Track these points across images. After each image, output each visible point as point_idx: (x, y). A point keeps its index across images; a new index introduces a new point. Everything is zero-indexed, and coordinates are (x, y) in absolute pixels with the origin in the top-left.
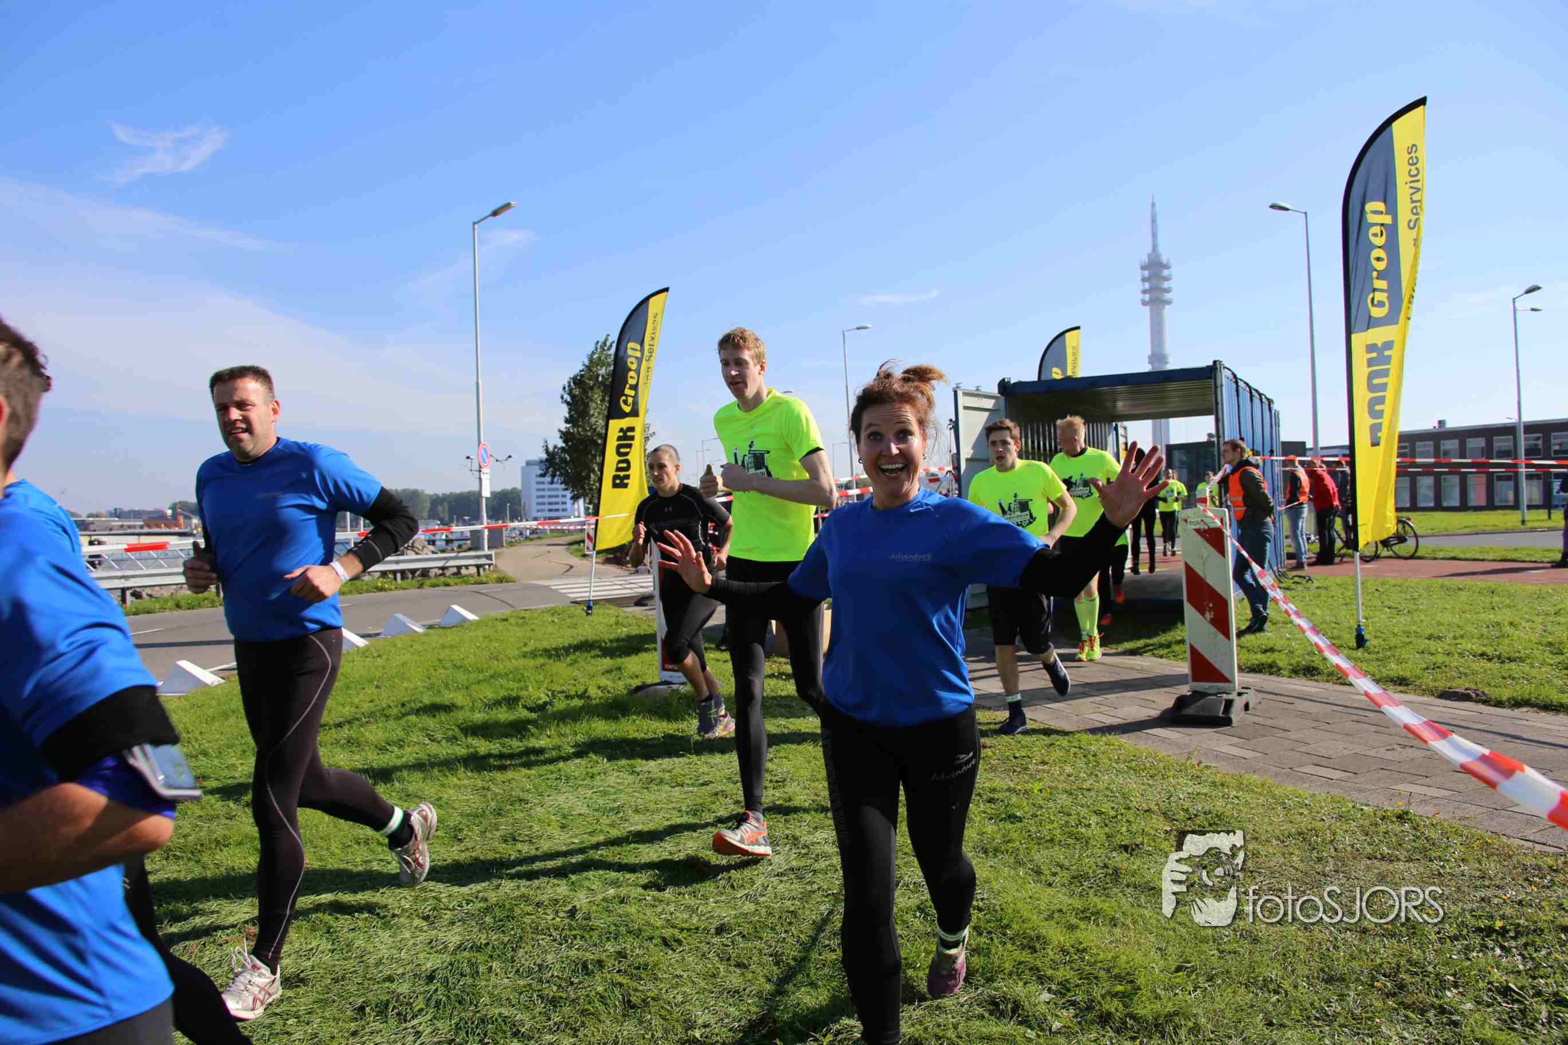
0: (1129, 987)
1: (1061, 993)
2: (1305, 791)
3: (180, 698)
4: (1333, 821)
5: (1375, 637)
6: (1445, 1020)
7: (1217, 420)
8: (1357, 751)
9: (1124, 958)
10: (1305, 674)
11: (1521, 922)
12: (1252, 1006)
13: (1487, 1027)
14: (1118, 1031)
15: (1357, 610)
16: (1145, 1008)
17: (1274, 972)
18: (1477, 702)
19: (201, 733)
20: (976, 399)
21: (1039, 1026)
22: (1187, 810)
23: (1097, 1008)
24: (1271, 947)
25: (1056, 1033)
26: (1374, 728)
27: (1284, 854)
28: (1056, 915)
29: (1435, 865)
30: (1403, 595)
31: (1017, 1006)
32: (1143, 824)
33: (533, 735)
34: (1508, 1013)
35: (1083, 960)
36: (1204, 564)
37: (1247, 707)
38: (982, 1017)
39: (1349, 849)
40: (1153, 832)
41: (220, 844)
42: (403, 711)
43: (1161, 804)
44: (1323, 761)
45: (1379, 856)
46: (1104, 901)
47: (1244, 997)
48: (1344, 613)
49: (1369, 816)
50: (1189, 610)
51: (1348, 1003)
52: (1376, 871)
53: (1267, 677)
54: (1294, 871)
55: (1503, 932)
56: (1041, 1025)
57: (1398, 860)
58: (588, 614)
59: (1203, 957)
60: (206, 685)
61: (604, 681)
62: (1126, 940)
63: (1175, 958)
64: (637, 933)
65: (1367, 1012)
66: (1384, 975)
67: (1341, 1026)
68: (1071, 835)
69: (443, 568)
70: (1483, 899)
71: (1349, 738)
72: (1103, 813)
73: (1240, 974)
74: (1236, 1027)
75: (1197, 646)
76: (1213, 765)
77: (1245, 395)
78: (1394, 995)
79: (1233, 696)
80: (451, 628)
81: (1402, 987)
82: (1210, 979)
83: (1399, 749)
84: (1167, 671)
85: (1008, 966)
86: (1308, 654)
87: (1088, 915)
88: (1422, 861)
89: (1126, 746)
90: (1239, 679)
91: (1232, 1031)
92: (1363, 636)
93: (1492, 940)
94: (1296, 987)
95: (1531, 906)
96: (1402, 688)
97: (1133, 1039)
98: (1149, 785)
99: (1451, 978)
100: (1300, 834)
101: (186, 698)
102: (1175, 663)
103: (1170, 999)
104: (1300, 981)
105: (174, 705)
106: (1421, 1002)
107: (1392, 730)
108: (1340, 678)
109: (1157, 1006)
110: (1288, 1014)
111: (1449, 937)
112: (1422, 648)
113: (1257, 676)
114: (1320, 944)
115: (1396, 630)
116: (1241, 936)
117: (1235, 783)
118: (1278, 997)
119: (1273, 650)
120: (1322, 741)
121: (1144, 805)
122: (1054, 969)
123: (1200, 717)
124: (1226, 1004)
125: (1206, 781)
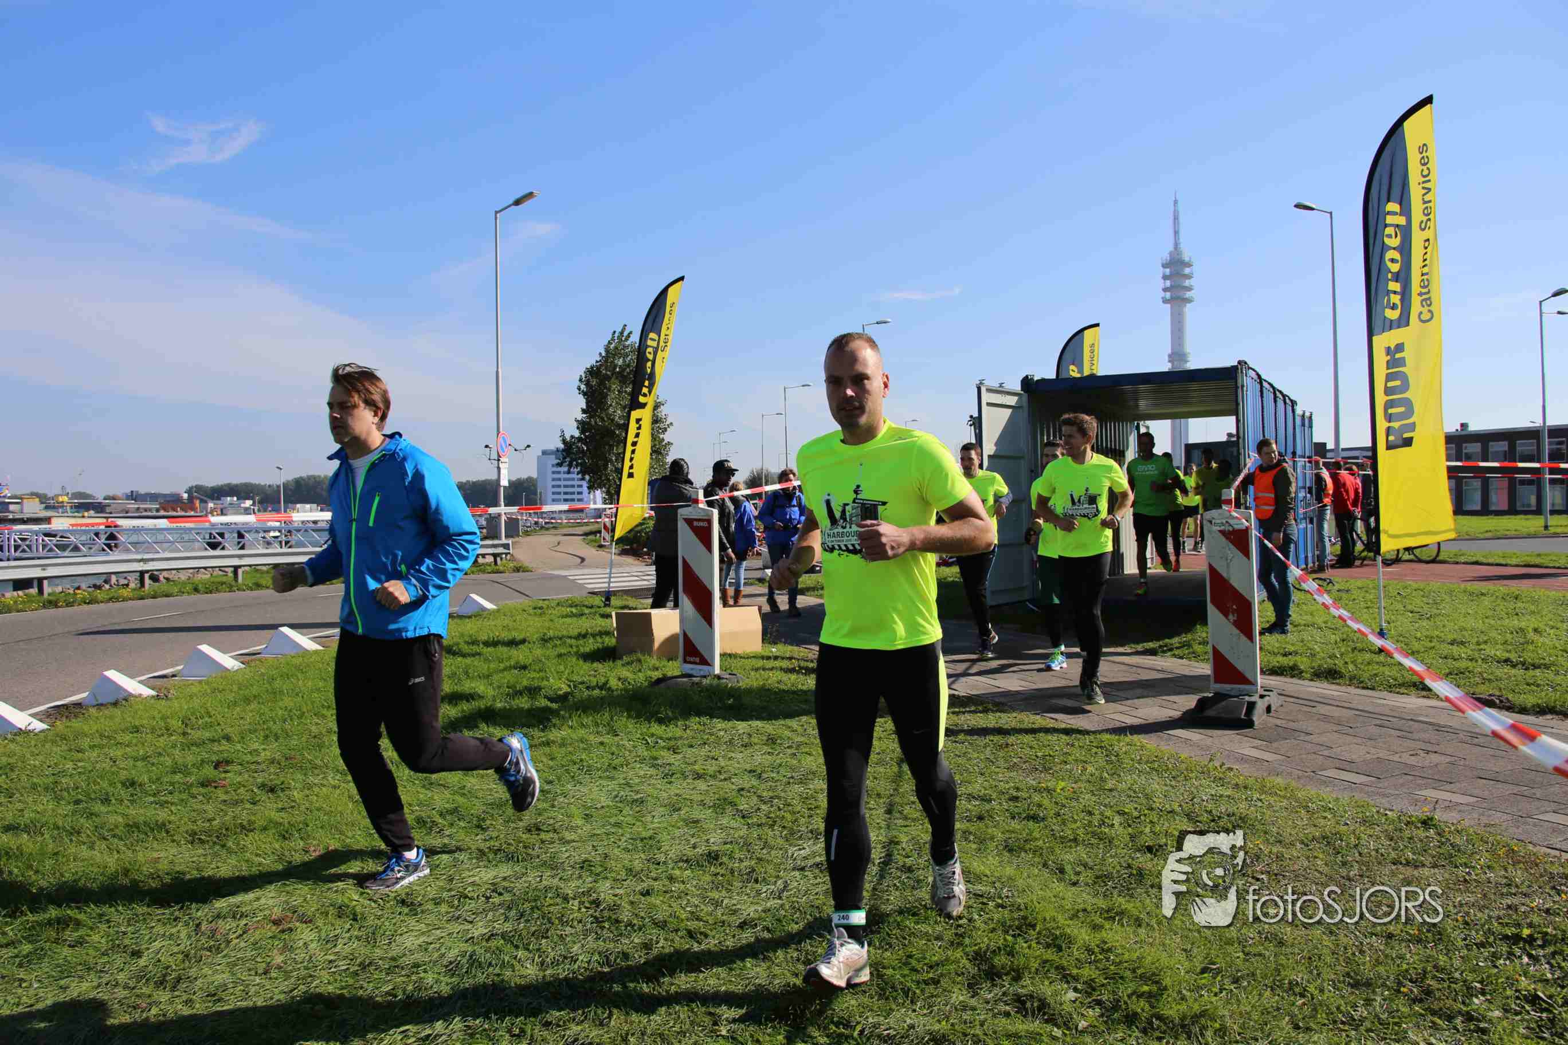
0: (1155, 988)
1: (1086, 992)
2: (1327, 794)
3: (200, 682)
4: (1357, 825)
6: (1472, 1027)
7: (1238, 421)
8: (1381, 755)
9: (1149, 958)
10: (1326, 678)
11: (1549, 930)
12: (1278, 1009)
13: (1516, 1035)
14: (1144, 1031)
15: (1379, 613)
16: (1172, 1010)
17: (1300, 975)
18: (1499, 708)
20: (999, 396)
21: (1065, 1024)
22: (1211, 812)
23: (1124, 1007)
24: (1297, 951)
25: (1081, 1032)
26: (1396, 733)
27: (1308, 858)
28: (1081, 914)
29: (1461, 872)
30: (1425, 600)
31: (1043, 1005)
32: (1166, 824)
33: (554, 726)
34: (1537, 1022)
35: (1108, 959)
36: (1228, 565)
37: (1269, 709)
38: (1007, 1014)
39: (1373, 853)
40: (1175, 833)
41: (247, 829)
43: (1185, 806)
44: (1346, 765)
45: (1404, 862)
46: (1129, 901)
47: (1269, 999)
49: (1393, 821)
50: (1212, 611)
51: (1374, 1008)
52: (1401, 877)
53: (1288, 680)
54: (1318, 875)
55: (1531, 940)
56: (1067, 1024)
57: (1423, 865)
58: (606, 605)
59: (1228, 959)
60: (227, 669)
61: (626, 673)
62: (1151, 940)
63: (1201, 959)
64: (662, 925)
65: (1393, 1017)
66: (1411, 981)
67: (1368, 1030)
68: (1094, 834)
70: (1509, 907)
71: (1372, 742)
72: (1126, 813)
73: (1265, 976)
74: (1262, 1029)
75: (1219, 648)
76: (1235, 767)
77: (1269, 396)
78: (1421, 1001)
79: (1255, 698)
80: (470, 617)
81: (1428, 992)
82: (1236, 981)
83: (1423, 755)
84: (1187, 672)
85: (1035, 965)
86: (1330, 657)
87: (1113, 915)
88: (1448, 867)
89: (1148, 746)
90: (1260, 680)
91: (1259, 1034)
93: (1520, 948)
94: (1322, 991)
95: (1558, 914)
96: (1424, 693)
97: (1160, 1039)
98: (1171, 786)
99: (1478, 985)
100: (1324, 838)
101: (207, 683)
102: (1196, 664)
103: (1196, 1000)
104: (1325, 985)
105: (194, 690)
106: (1448, 1009)
107: (1416, 736)
108: (1362, 682)
109: (1183, 1007)
110: (1314, 1017)
111: (1476, 944)
112: (1445, 653)
113: (1278, 678)
114: (1345, 948)
115: (1419, 635)
116: (1266, 938)
117: (1258, 786)
118: (1304, 1000)
119: (1297, 653)
120: (1345, 745)
121: (1167, 806)
122: (1079, 968)
123: (1221, 719)
124: (1253, 1006)
125: (1229, 783)
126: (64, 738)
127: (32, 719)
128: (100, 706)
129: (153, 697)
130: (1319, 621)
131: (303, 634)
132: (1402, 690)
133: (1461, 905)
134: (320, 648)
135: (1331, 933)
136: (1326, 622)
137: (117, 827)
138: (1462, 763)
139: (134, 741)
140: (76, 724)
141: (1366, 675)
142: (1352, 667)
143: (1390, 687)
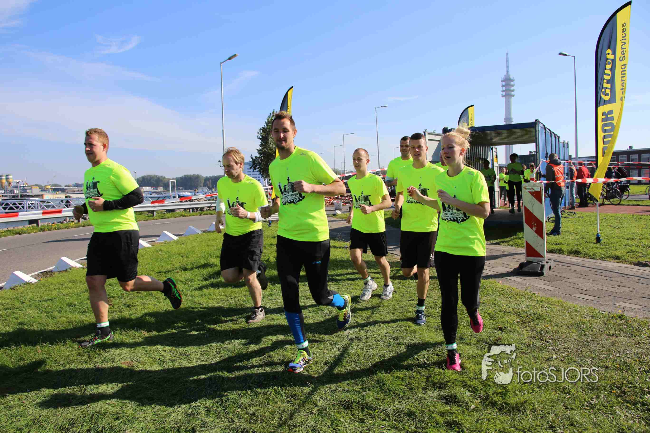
0: (504, 391)
1: (474, 392)
2: (577, 305)
4: (590, 318)
5: (605, 238)
6: (645, 409)
7: (536, 145)
8: (599, 287)
10: (574, 254)
12: (558, 400)
14: (500, 410)
15: (597, 226)
16: (512, 401)
17: (568, 385)
20: (433, 136)
21: (465, 406)
22: (526, 312)
23: (491, 399)
25: (472, 410)
26: (606, 278)
27: (569, 332)
29: (637, 339)
30: (616, 221)
31: (456, 398)
32: (507, 318)
36: (532, 206)
37: (550, 268)
39: (597, 331)
40: (511, 322)
42: (193, 267)
43: (515, 310)
44: (584, 292)
45: (611, 334)
47: (554, 396)
48: (590, 228)
49: (606, 316)
50: (526, 226)
51: (601, 399)
52: (611, 341)
53: (558, 255)
54: (574, 340)
57: (620, 336)
58: (269, 226)
65: (609, 404)
66: (617, 387)
67: (598, 409)
69: (209, 207)
71: (595, 282)
72: (489, 313)
73: (552, 385)
74: (551, 409)
75: (529, 242)
76: (536, 293)
77: (548, 134)
78: (621, 396)
79: (544, 263)
81: (624, 393)
82: (539, 387)
83: (617, 287)
84: (515, 252)
86: (576, 245)
88: (631, 337)
89: (499, 284)
90: (547, 256)
91: (550, 411)
92: (599, 238)
96: (617, 261)
98: (509, 301)
99: (647, 390)
100: (576, 324)
102: (518, 249)
103: (522, 396)
104: (579, 389)
106: (634, 400)
107: (614, 279)
108: (590, 256)
109: (517, 398)
110: (574, 404)
111: (645, 371)
112: (626, 243)
113: (553, 254)
115: (614, 236)
117: (546, 301)
118: (569, 396)
119: (561, 244)
120: (583, 283)
121: (508, 310)
122: (471, 382)
123: (530, 272)
124: (547, 398)
125: (534, 300)
126: (44, 285)
127: (31, 278)
128: (60, 272)
129: (81, 268)
130: (570, 230)
131: (144, 241)
132: (607, 259)
133: (638, 354)
134: (151, 246)
135: (581, 366)
136: (573, 230)
137: (63, 323)
138: (635, 291)
139: (73, 286)
140: (50, 279)
141: (591, 253)
142: (585, 250)
143: (602, 258)
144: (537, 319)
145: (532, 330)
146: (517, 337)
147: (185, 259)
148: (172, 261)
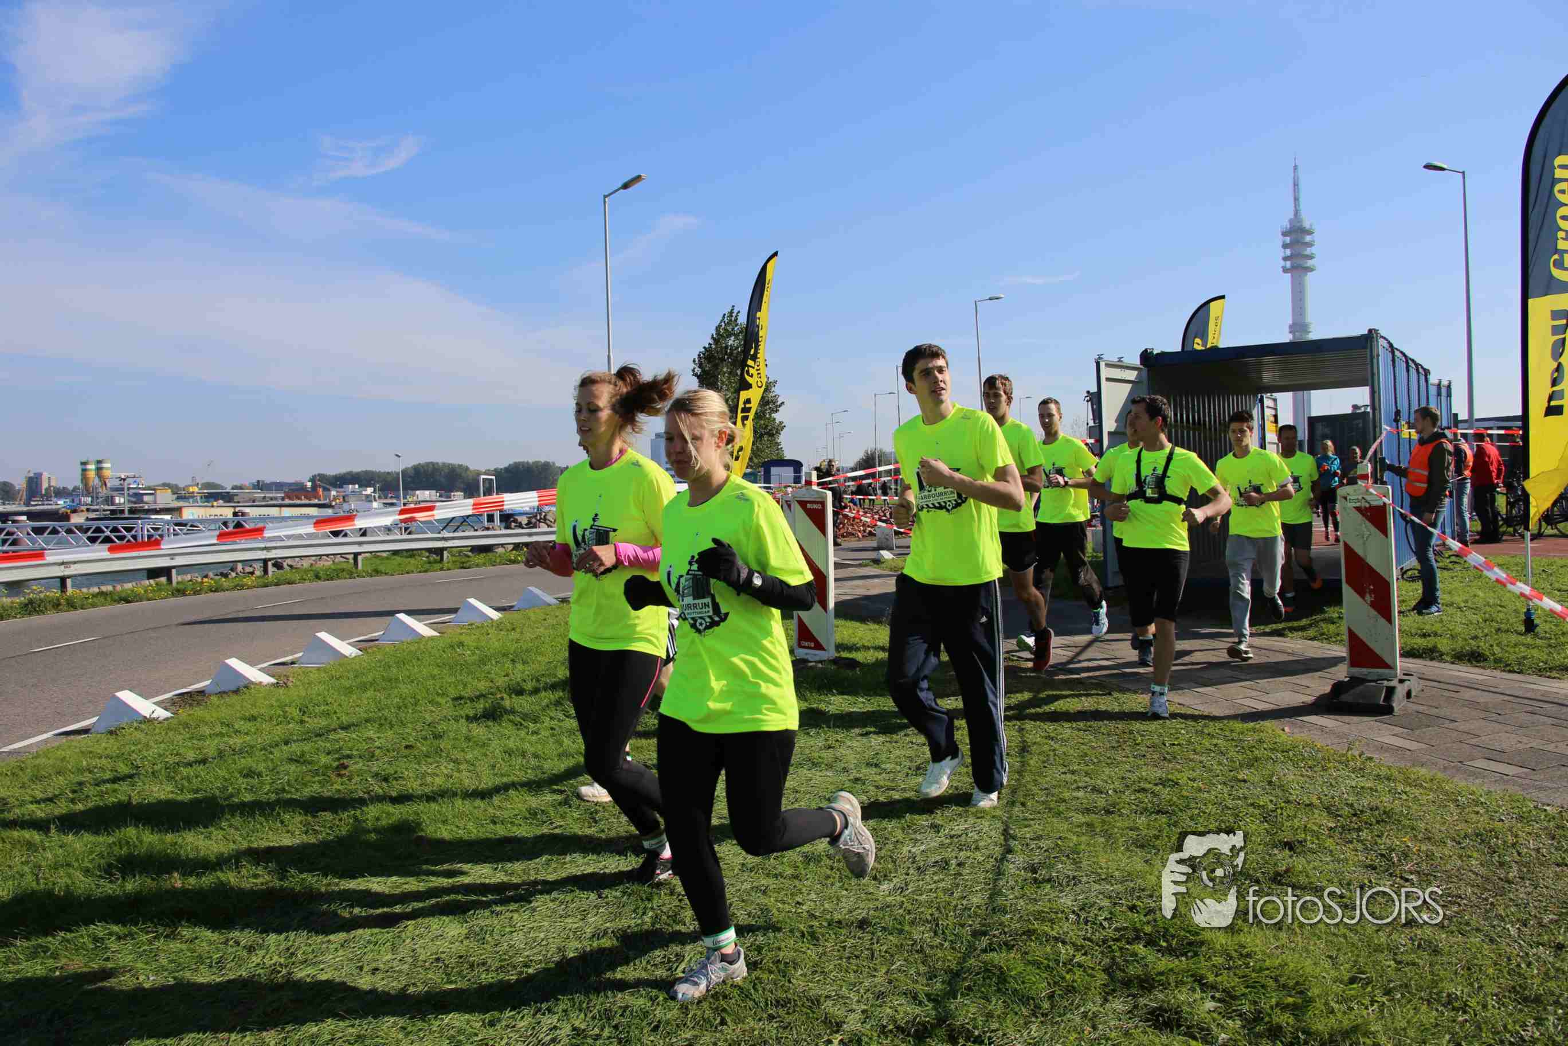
0: (1300, 998)
1: (1225, 1001)
2: (1478, 787)
3: (319, 669)
4: (1513, 821)
5: (1546, 621)
7: (1373, 391)
8: (1534, 745)
9: (1292, 965)
10: (1469, 660)
12: (1437, 1025)
16: (1321, 1025)
17: (1459, 988)
19: (340, 705)
20: (1119, 370)
21: (1203, 1036)
22: (1352, 805)
23: (1267, 1019)
24: (1454, 960)
26: (1550, 721)
27: (1460, 857)
31: (1179, 1017)
32: (1305, 819)
35: (1247, 966)
36: (1364, 544)
37: (1409, 695)
39: (1533, 853)
40: (1315, 828)
42: (537, 685)
43: (1324, 798)
44: (1495, 755)
47: (1428, 1016)
49: (1554, 818)
50: (1347, 591)
51: (1547, 1028)
53: (1428, 662)
54: (1474, 876)
56: (1206, 1036)
59: (1378, 968)
60: (344, 656)
62: (1293, 946)
63: (1348, 967)
71: (1523, 730)
72: (1259, 806)
73: (1420, 989)
75: (1356, 632)
76: (1375, 756)
77: (1401, 366)
79: (1394, 683)
82: (1388, 992)
84: (1318, 654)
86: (1472, 638)
89: (1282, 734)
90: (1401, 664)
92: (1533, 621)
98: (1309, 777)
100: (1477, 835)
101: (325, 669)
102: (1329, 646)
103: (1344, 1013)
104: (1489, 999)
105: (313, 676)
108: (1509, 665)
109: (1332, 1020)
110: (1476, 1035)
113: (1416, 660)
114: (1509, 959)
116: (1419, 946)
117: (1401, 777)
118: (1466, 1017)
119: (1436, 634)
120: (1493, 733)
121: (1305, 799)
122: (1216, 976)
123: (1358, 704)
124: (1408, 1022)
125: (1370, 774)
126: (186, 726)
127: (155, 707)
128: (222, 694)
129: (273, 685)
130: (1458, 599)
131: (420, 621)
132: (1554, 674)
134: (435, 634)
135: (1492, 941)
136: (1466, 601)
139: (253, 729)
140: (198, 712)
141: (1513, 657)
142: (1496, 649)
143: (1540, 670)
144: (1378, 822)
145: (1366, 849)
146: (1330, 867)
147: (520, 667)
148: (489, 673)
